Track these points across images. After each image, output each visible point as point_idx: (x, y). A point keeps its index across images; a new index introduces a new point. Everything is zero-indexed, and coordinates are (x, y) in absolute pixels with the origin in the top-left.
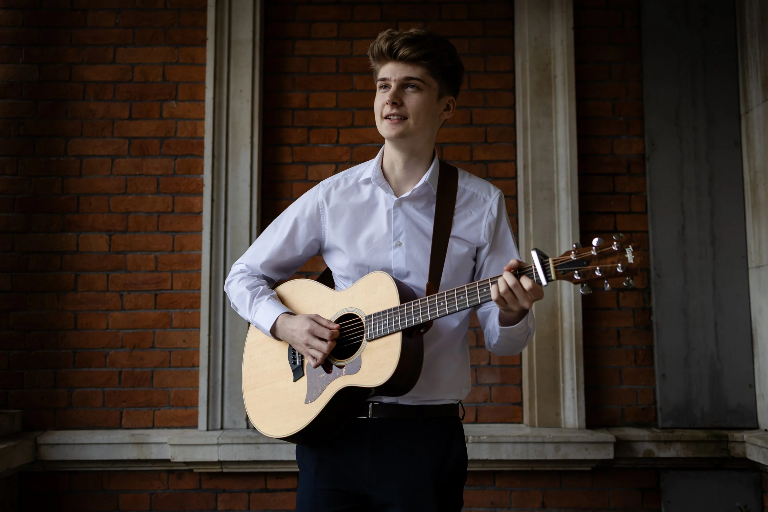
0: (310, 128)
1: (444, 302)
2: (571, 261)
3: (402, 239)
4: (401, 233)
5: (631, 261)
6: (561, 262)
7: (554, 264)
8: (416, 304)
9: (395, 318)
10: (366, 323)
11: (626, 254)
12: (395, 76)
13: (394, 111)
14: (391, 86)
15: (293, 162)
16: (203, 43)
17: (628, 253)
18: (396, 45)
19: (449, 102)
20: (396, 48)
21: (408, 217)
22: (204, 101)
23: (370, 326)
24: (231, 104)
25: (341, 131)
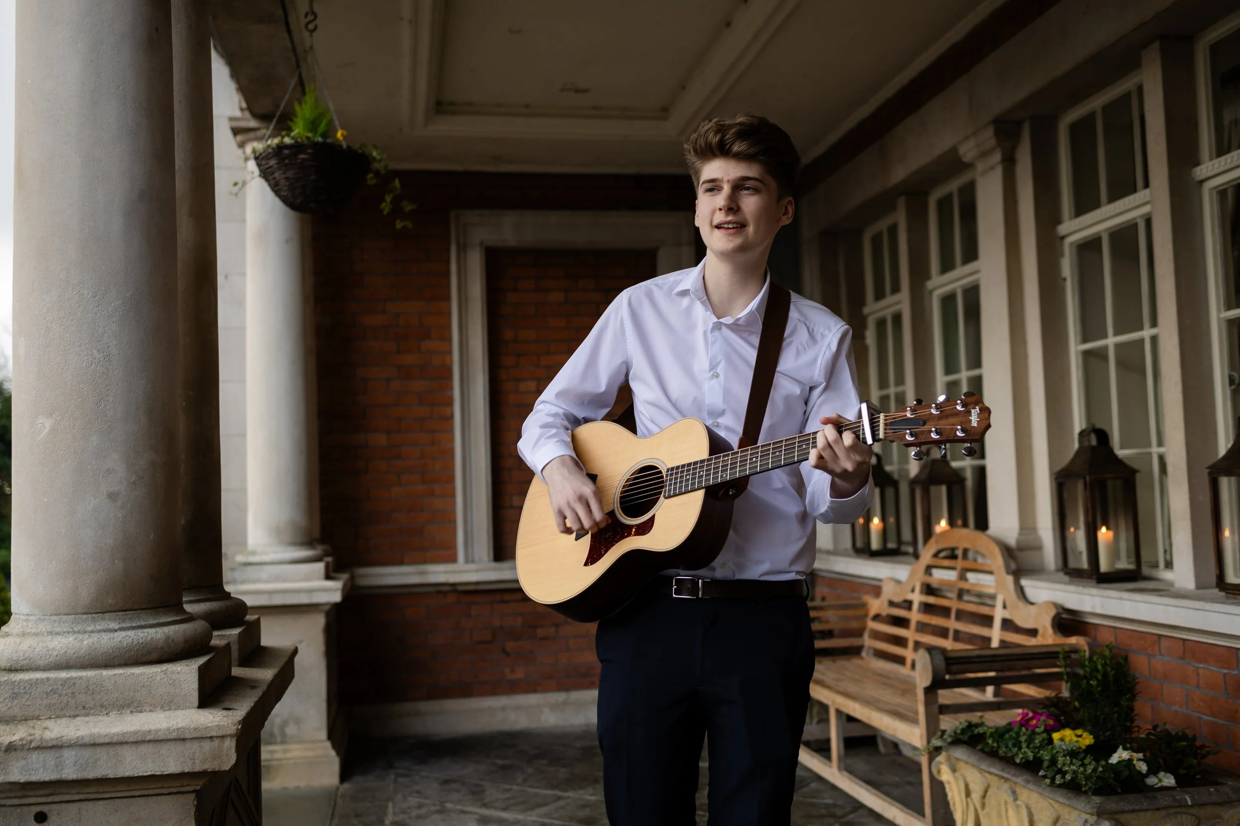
1: (757, 458)
2: (906, 419)
3: (720, 369)
4: (720, 362)
5: (974, 424)
6: (894, 418)
7: (886, 420)
8: (726, 458)
9: (699, 472)
10: (667, 476)
11: (971, 416)
12: (728, 175)
13: (730, 218)
14: (723, 188)
17: (973, 414)
18: (728, 139)
20: (729, 142)
21: (729, 344)
23: (670, 480)
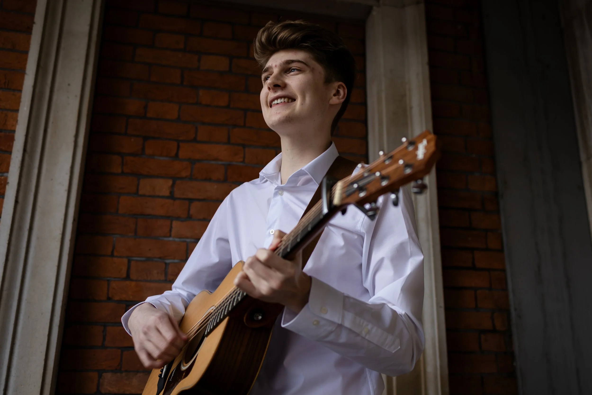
0: (146, 138)
4: (276, 220)
10: (212, 317)
11: (418, 151)
13: (278, 94)
15: (123, 173)
16: (29, 31)
17: (420, 149)
19: (339, 87)
22: (20, 91)
24: (55, 97)
25: (181, 144)
